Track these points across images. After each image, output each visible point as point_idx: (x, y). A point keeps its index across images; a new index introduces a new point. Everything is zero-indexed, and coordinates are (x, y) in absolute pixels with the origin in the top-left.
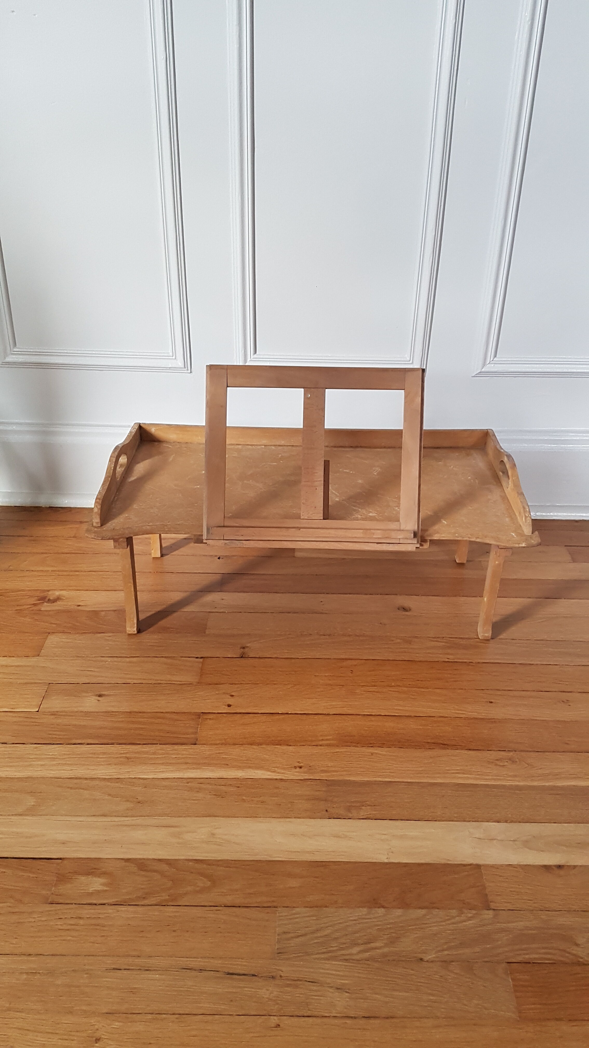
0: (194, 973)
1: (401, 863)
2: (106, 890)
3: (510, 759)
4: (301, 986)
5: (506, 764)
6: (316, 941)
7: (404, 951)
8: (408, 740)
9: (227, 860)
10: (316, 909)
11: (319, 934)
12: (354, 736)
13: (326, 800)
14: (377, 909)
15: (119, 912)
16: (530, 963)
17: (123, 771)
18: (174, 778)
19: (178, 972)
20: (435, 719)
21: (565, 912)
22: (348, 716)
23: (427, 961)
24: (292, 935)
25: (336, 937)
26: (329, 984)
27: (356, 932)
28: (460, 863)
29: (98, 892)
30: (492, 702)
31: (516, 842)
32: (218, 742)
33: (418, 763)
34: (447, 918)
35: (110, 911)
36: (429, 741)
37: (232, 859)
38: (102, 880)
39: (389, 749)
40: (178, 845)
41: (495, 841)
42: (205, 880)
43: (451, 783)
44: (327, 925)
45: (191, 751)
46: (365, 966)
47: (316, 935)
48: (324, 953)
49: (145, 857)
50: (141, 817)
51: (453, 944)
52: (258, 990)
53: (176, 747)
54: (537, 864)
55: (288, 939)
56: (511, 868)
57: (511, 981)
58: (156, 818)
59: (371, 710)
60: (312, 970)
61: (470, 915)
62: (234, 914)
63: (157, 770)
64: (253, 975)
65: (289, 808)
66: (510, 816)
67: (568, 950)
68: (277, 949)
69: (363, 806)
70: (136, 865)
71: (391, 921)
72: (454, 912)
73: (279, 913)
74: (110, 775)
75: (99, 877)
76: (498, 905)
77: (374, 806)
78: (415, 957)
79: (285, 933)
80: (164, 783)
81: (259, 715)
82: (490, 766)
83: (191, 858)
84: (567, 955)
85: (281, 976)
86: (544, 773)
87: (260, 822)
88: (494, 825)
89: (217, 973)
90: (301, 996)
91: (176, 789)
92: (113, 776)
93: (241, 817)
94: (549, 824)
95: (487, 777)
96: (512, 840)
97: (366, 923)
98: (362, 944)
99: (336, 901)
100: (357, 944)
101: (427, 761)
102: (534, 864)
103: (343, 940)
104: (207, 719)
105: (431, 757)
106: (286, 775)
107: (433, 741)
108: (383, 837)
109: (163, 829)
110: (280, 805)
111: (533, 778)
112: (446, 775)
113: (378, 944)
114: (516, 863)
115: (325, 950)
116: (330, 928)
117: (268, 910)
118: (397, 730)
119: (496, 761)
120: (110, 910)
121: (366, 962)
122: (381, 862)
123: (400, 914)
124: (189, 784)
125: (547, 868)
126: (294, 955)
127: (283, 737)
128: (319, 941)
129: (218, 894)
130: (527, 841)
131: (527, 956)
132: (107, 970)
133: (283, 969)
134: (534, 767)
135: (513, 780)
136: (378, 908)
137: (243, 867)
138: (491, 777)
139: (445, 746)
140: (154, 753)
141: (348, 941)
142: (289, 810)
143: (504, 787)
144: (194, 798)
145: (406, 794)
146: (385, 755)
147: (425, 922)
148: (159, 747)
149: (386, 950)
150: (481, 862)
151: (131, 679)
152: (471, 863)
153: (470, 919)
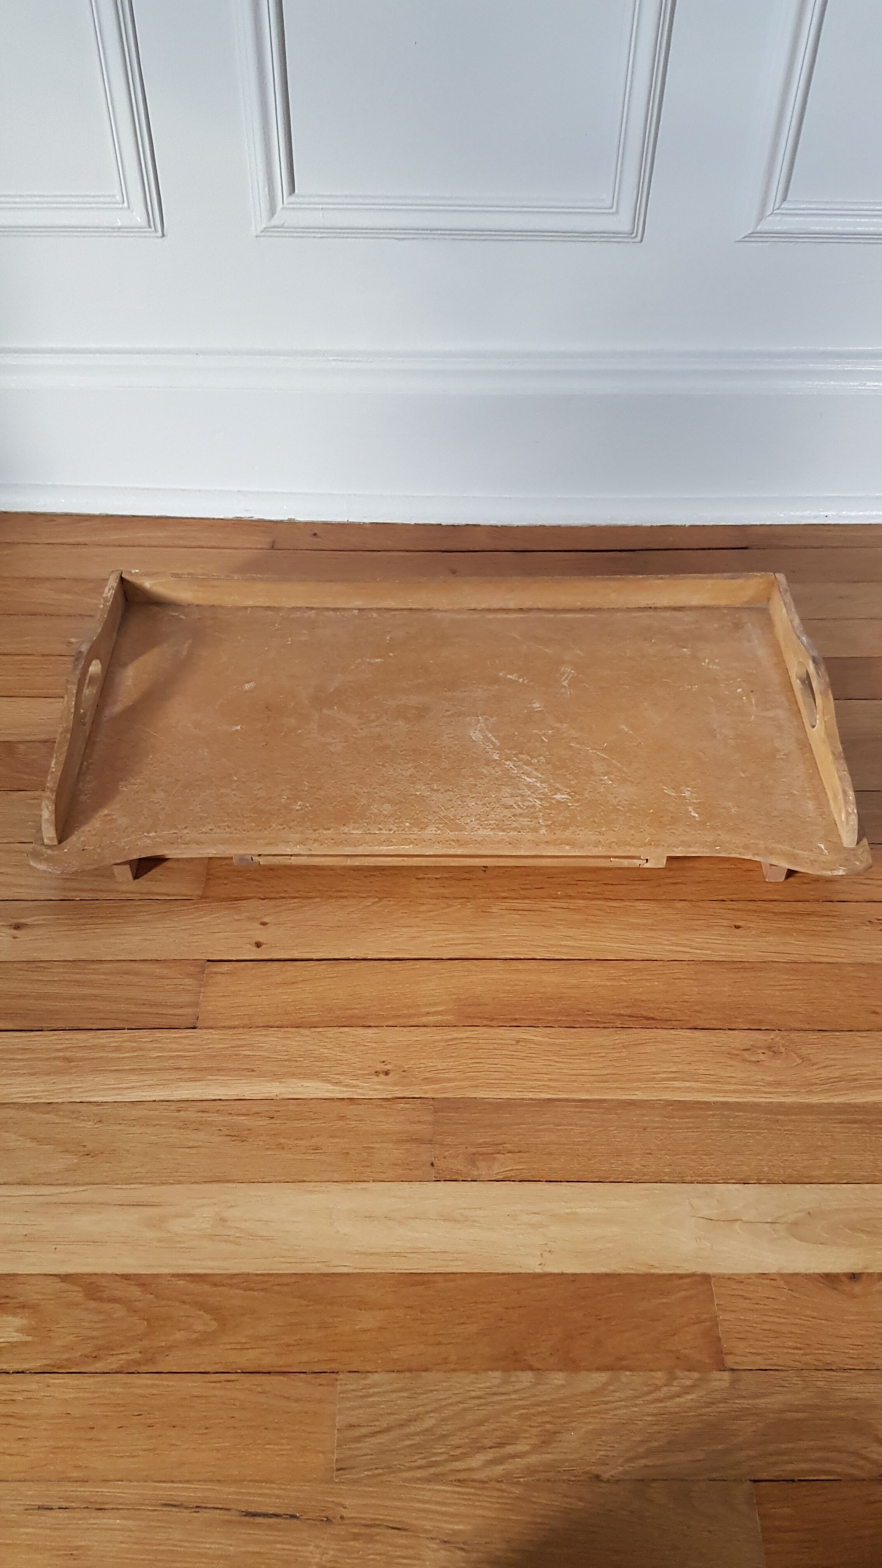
0: (185, 1514)
1: (567, 1274)
2: (27, 1342)
3: (769, 1048)
4: (378, 1538)
5: (762, 1057)
6: (408, 1443)
7: (567, 1460)
8: (584, 1011)
9: (249, 1274)
10: (408, 1374)
11: (412, 1429)
12: (486, 1005)
13: (430, 1142)
14: (519, 1373)
15: (49, 1389)
16: (793, 1481)
17: (61, 1086)
18: (155, 1101)
19: (155, 1513)
20: (634, 965)
21: (861, 1372)
22: (475, 962)
23: (608, 1481)
24: (364, 1431)
25: (444, 1433)
26: (430, 1531)
27: (480, 1423)
28: (672, 1272)
29: (13, 1345)
30: (737, 927)
31: (777, 1226)
32: (236, 1023)
33: (601, 1059)
34: (645, 1389)
35: (34, 1386)
36: (622, 1012)
37: (258, 1272)
38: (17, 1321)
39: (548, 1030)
40: (159, 1245)
41: (737, 1225)
42: (207, 1317)
43: (660, 1100)
44: (429, 1408)
45: (185, 1041)
46: (496, 1494)
47: (408, 1430)
48: (419, 1468)
49: (98, 1270)
50: (92, 1186)
51: (656, 1444)
52: (300, 1548)
53: (158, 1034)
54: (811, 1271)
55: (358, 1439)
56: (766, 1282)
57: (758, 1518)
58: (119, 1186)
59: (516, 949)
60: (398, 1504)
61: (688, 1383)
62: (259, 1389)
63: (124, 1086)
64: (293, 1516)
65: (364, 1161)
66: (766, 1169)
67: (863, 1452)
68: (337, 1460)
69: (498, 1153)
70: (81, 1289)
71: (546, 1398)
72: (660, 1376)
73: (341, 1385)
74: (35, 1097)
75: (14, 1314)
76: (738, 1359)
77: (520, 1152)
78: (587, 1473)
79: (352, 1426)
80: (134, 1112)
81: (313, 963)
82: (732, 1063)
83: (181, 1271)
84: (861, 1462)
85: (342, 1517)
86: (831, 1076)
87: (311, 1192)
88: (737, 1190)
89: (226, 1512)
90: (378, 1558)
91: (157, 1125)
92: (41, 1098)
93: (276, 1182)
94: (838, 1186)
95: (727, 1087)
96: (769, 1221)
97: (499, 1403)
98: (490, 1448)
99: (446, 1358)
100: (482, 1449)
101: (618, 1054)
102: (807, 1272)
103: (455, 1441)
104: (216, 973)
105: (624, 1047)
106: (360, 1091)
107: (628, 1011)
108: (535, 1219)
109: (133, 1210)
110: (348, 1153)
111: (813, 1088)
112: (652, 1084)
113: (522, 1447)
114: (774, 1271)
115: (422, 1462)
116: (432, 1415)
117: (322, 1379)
118: (564, 991)
119: (743, 1052)
120: (32, 1384)
121: (498, 1485)
122: (530, 1272)
123: (563, 1382)
124: (182, 1113)
125: (830, 1279)
126: (366, 1473)
127: (355, 1009)
128: (412, 1442)
129: (229, 1347)
130: (795, 1224)
131: (790, 1467)
132: (27, 1510)
133: (347, 1502)
134: (813, 1065)
135: (775, 1093)
136: (522, 1370)
137: (278, 1288)
138: (733, 1087)
139: (649, 1021)
140: (117, 1049)
141: (466, 1440)
142: (364, 1164)
143: (755, 1107)
144: (190, 1144)
145: (577, 1125)
146: (540, 1044)
147: (606, 1399)
148: (128, 1034)
149: (533, 1459)
150: (710, 1270)
151: (75, 890)
152: (693, 1271)
153: (687, 1390)
